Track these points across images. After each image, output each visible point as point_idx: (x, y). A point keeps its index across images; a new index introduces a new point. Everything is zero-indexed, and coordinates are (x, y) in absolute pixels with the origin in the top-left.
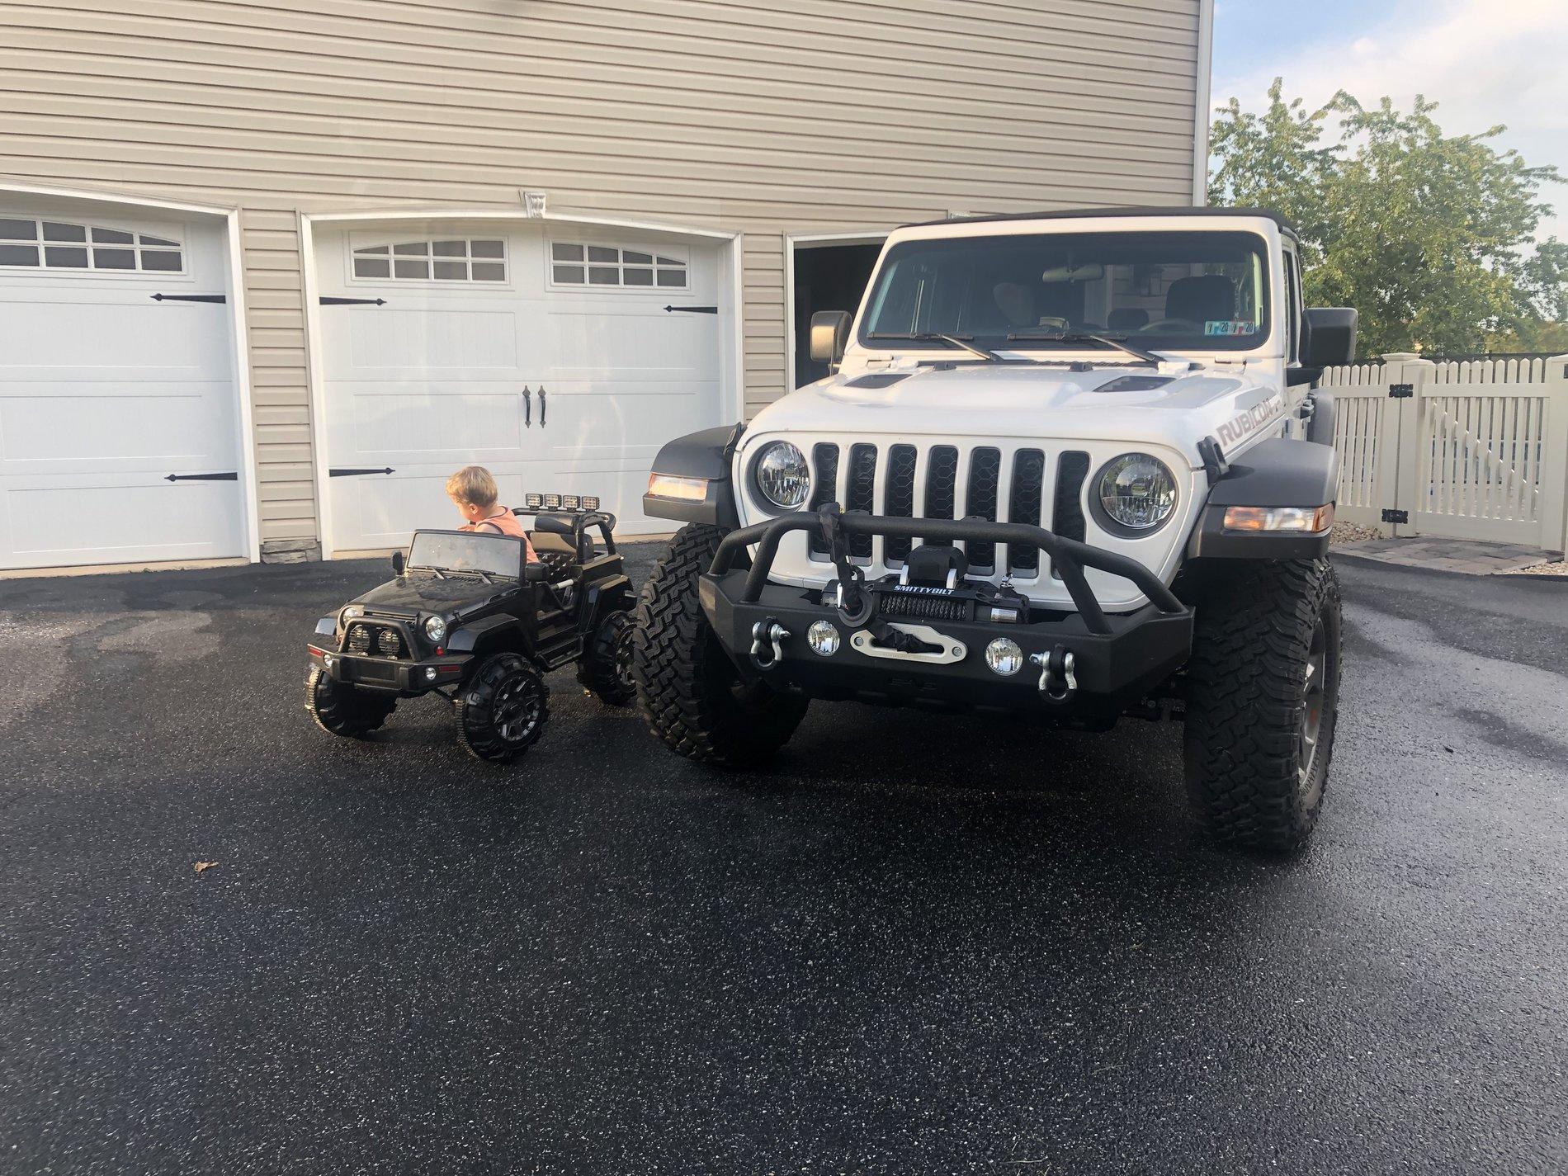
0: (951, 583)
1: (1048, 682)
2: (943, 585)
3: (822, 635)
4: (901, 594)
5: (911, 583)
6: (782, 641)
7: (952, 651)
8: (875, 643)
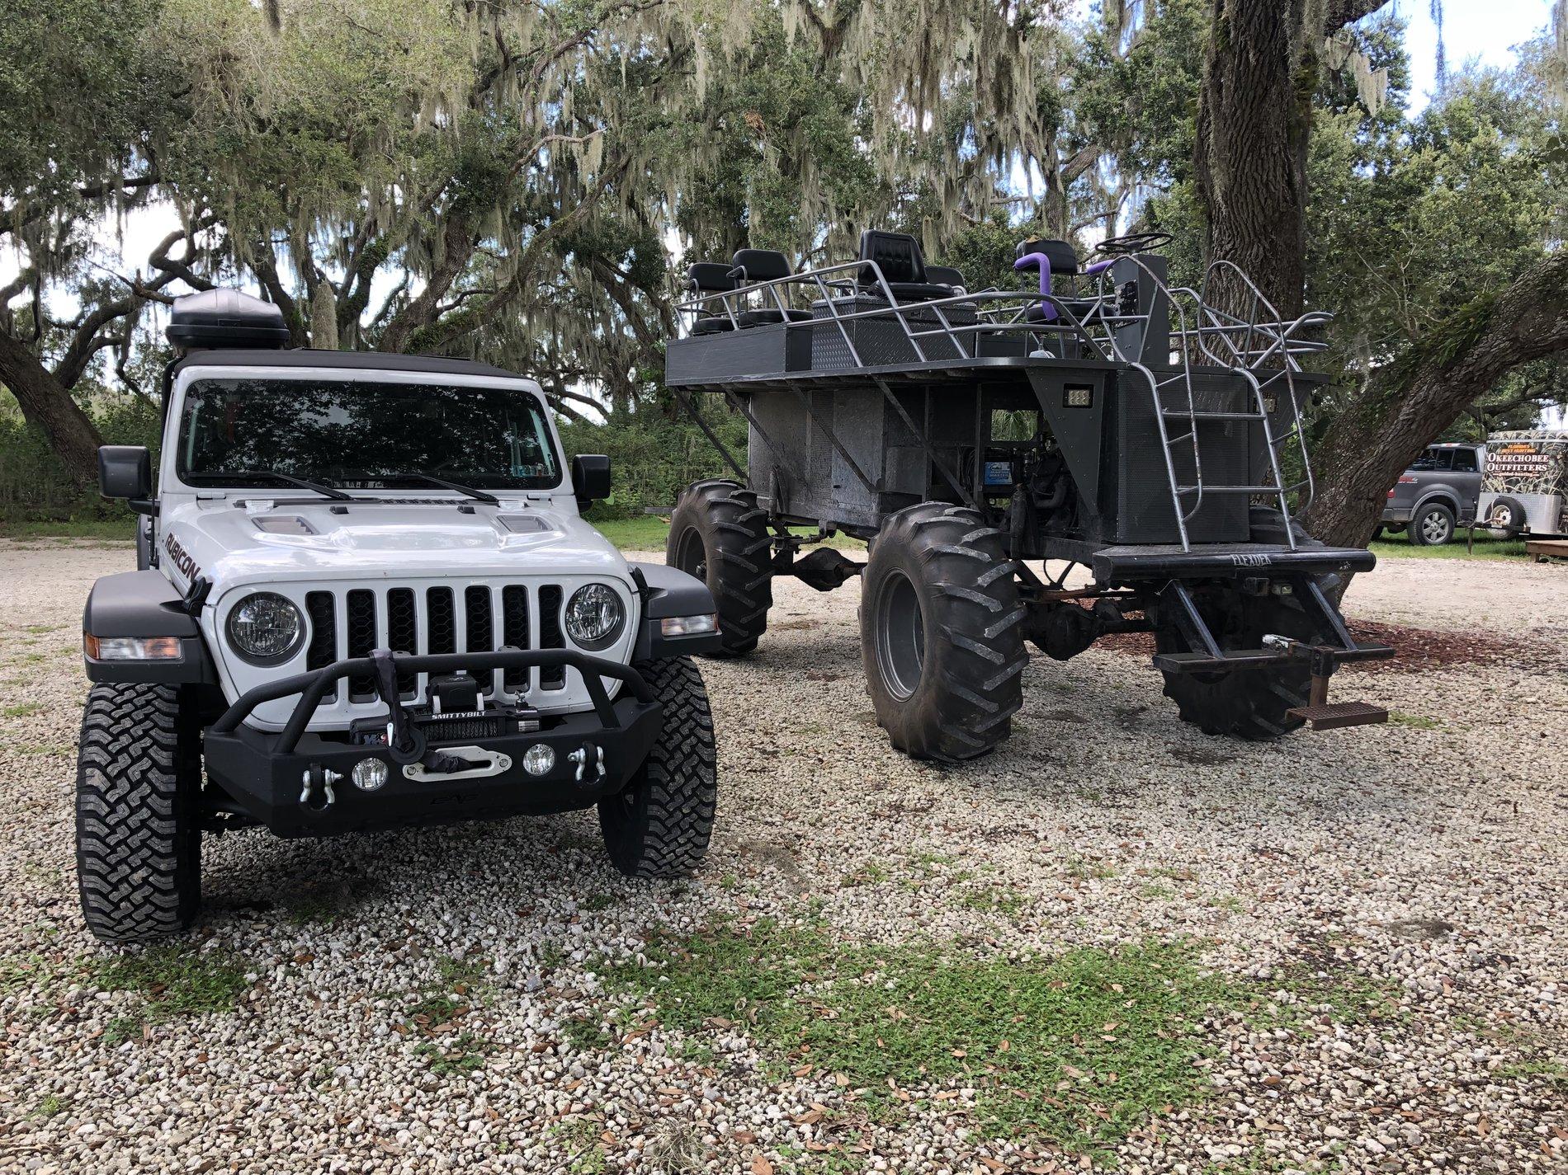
0: (481, 706)
1: (584, 773)
2: (474, 708)
3: (366, 773)
4: (439, 722)
5: (444, 711)
6: (335, 785)
7: (499, 764)
8: (427, 770)
